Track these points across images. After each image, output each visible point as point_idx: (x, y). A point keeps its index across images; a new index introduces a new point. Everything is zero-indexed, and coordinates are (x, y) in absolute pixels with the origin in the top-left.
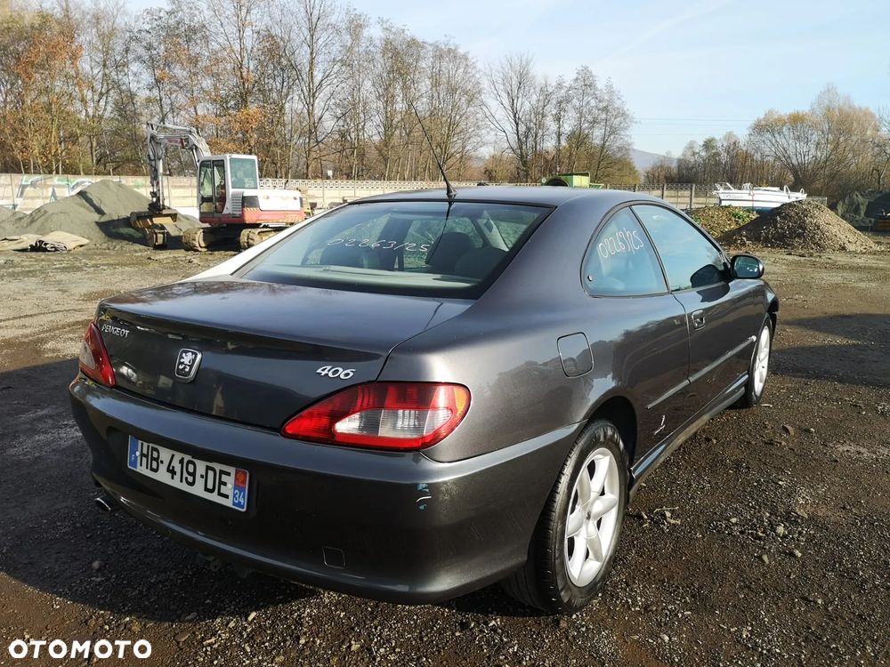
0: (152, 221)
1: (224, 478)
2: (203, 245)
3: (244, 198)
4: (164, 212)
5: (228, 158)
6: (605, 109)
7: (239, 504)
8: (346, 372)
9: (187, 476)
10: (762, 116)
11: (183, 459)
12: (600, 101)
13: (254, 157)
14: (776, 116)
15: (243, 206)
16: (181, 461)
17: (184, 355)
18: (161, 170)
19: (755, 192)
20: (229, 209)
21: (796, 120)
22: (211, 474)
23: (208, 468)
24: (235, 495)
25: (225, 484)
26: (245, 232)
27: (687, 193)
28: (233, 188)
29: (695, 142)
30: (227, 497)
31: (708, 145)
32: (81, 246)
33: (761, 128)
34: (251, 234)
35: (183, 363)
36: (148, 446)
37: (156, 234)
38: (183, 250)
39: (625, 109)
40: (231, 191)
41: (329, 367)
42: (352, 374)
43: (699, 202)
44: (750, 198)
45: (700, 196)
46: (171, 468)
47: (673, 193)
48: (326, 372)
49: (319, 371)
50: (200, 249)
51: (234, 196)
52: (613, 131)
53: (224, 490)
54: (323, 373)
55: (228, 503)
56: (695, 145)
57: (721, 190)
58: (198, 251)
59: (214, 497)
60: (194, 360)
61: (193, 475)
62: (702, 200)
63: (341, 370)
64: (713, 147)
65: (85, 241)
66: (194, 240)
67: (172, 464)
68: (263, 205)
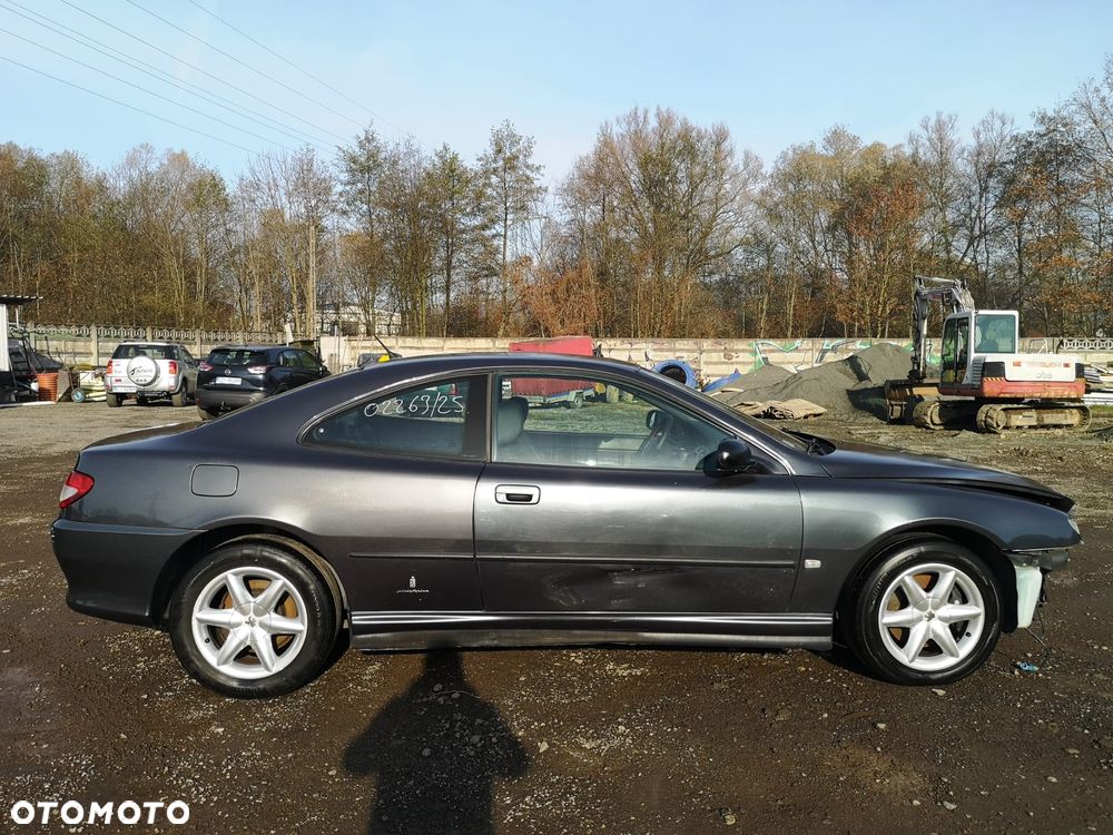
0: (911, 391)
2: (937, 420)
3: (985, 364)
4: (926, 381)
5: (974, 315)
13: (1015, 313)
15: (983, 375)
18: (925, 332)
20: (968, 377)
26: (985, 408)
28: (976, 352)
32: (815, 415)
34: (991, 411)
37: (892, 405)
38: (913, 427)
40: (973, 356)
50: (932, 427)
51: (975, 362)
58: (928, 428)
65: (822, 410)
66: (926, 415)
68: (1011, 373)
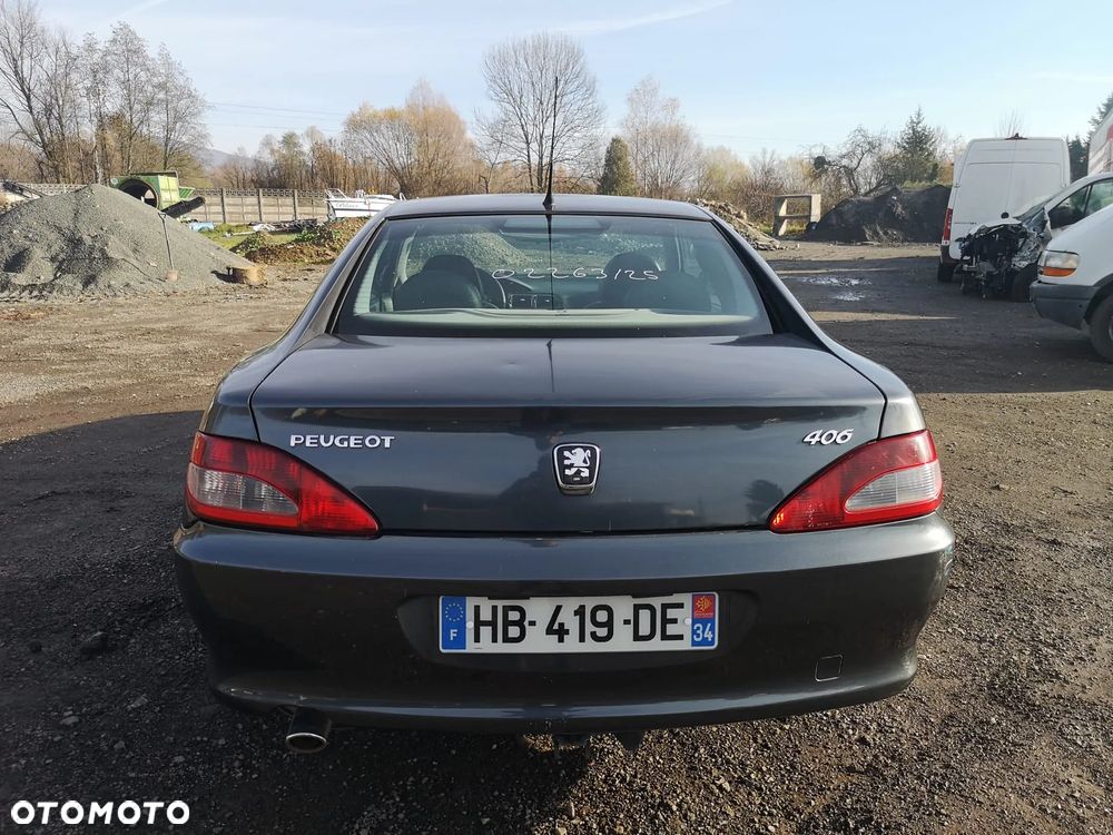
1: (671, 614)
6: (162, 86)
7: (705, 642)
8: (845, 433)
9: (595, 629)
10: (356, 110)
11: (582, 607)
12: (154, 75)
14: (371, 111)
16: (580, 612)
17: (566, 454)
19: (371, 200)
21: (392, 116)
22: (645, 615)
23: (637, 608)
24: (694, 632)
25: (674, 621)
27: (289, 201)
29: (271, 136)
30: (680, 637)
31: (289, 140)
33: (355, 125)
35: (571, 466)
36: (495, 609)
39: (192, 89)
41: (819, 433)
42: (850, 436)
43: (304, 213)
44: (366, 207)
45: (305, 205)
46: (556, 627)
47: (271, 200)
48: (817, 439)
49: (807, 439)
52: (179, 117)
53: (671, 629)
54: (814, 441)
55: (685, 645)
56: (273, 141)
57: (333, 198)
59: (657, 645)
60: (593, 458)
61: (609, 624)
62: (308, 209)
63: (835, 433)
64: (295, 145)
67: (559, 620)
